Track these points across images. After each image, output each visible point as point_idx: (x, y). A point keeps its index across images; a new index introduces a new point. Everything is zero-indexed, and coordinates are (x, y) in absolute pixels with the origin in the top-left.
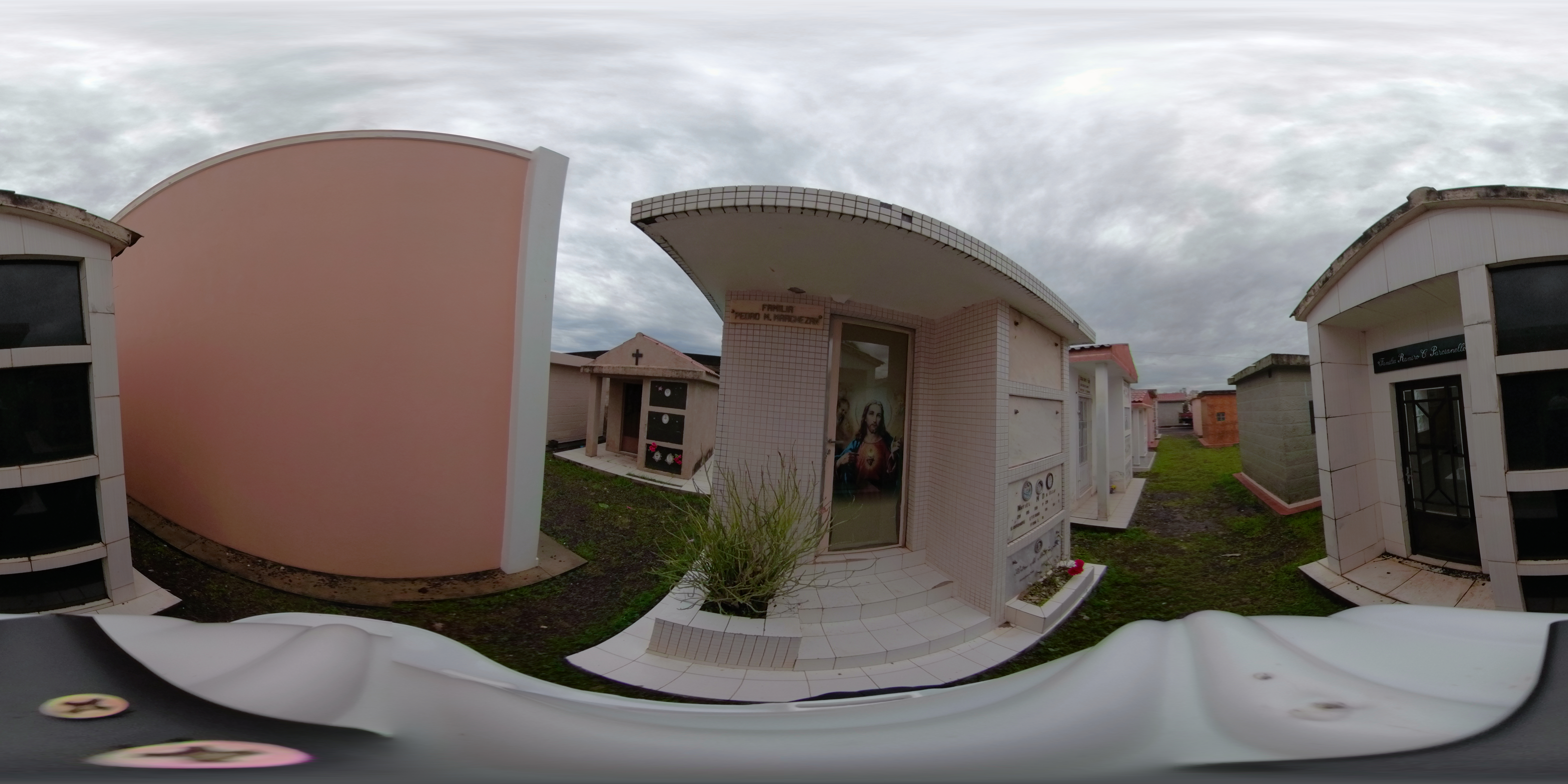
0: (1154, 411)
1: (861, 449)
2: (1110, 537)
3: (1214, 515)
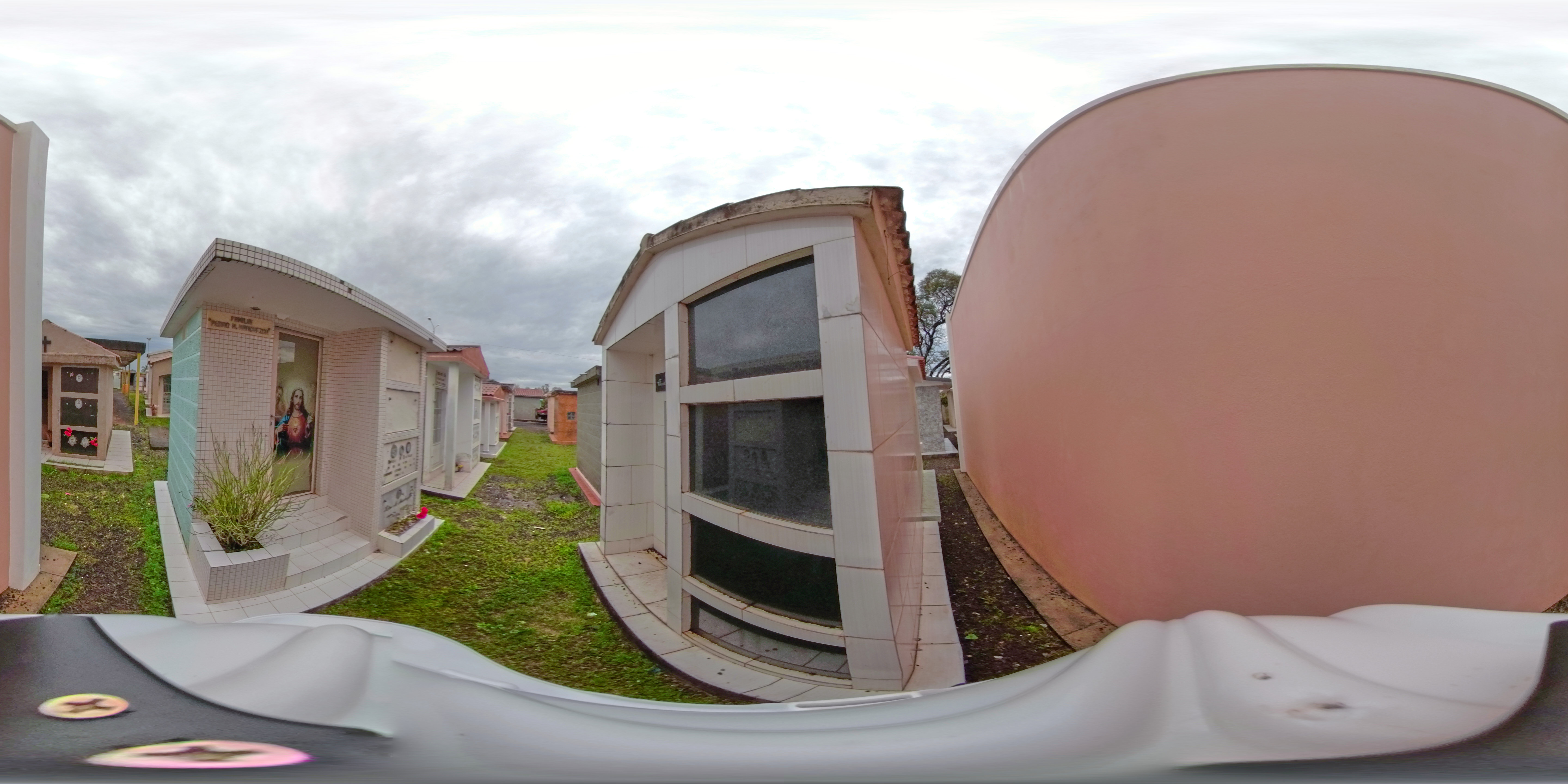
1: (290, 421)
2: (452, 503)
3: (538, 498)
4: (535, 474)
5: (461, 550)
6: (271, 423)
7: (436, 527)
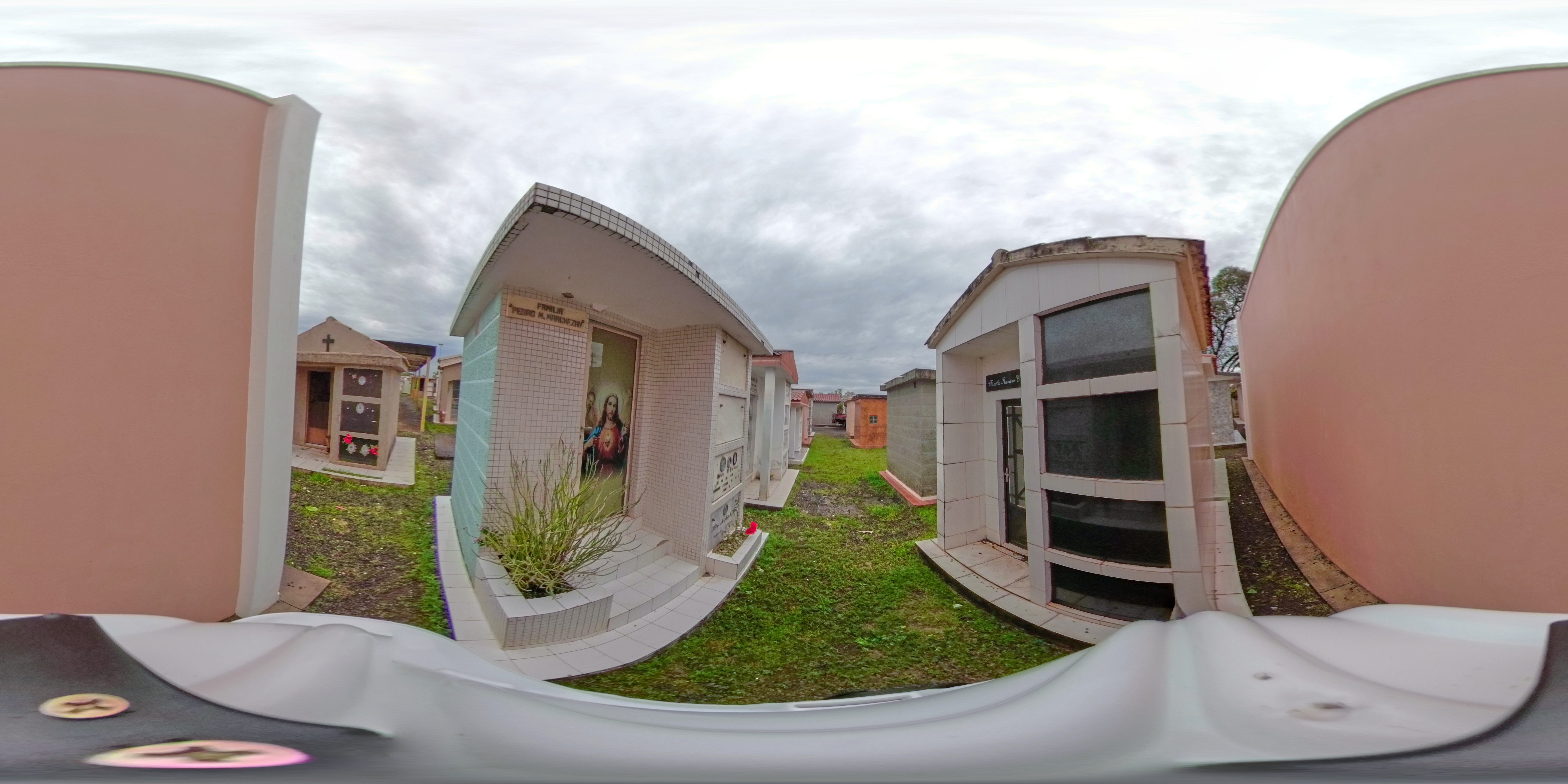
0: (810, 409)
1: (602, 434)
2: (770, 514)
3: (856, 502)
4: (846, 478)
5: (795, 563)
6: (581, 436)
7: (763, 542)
